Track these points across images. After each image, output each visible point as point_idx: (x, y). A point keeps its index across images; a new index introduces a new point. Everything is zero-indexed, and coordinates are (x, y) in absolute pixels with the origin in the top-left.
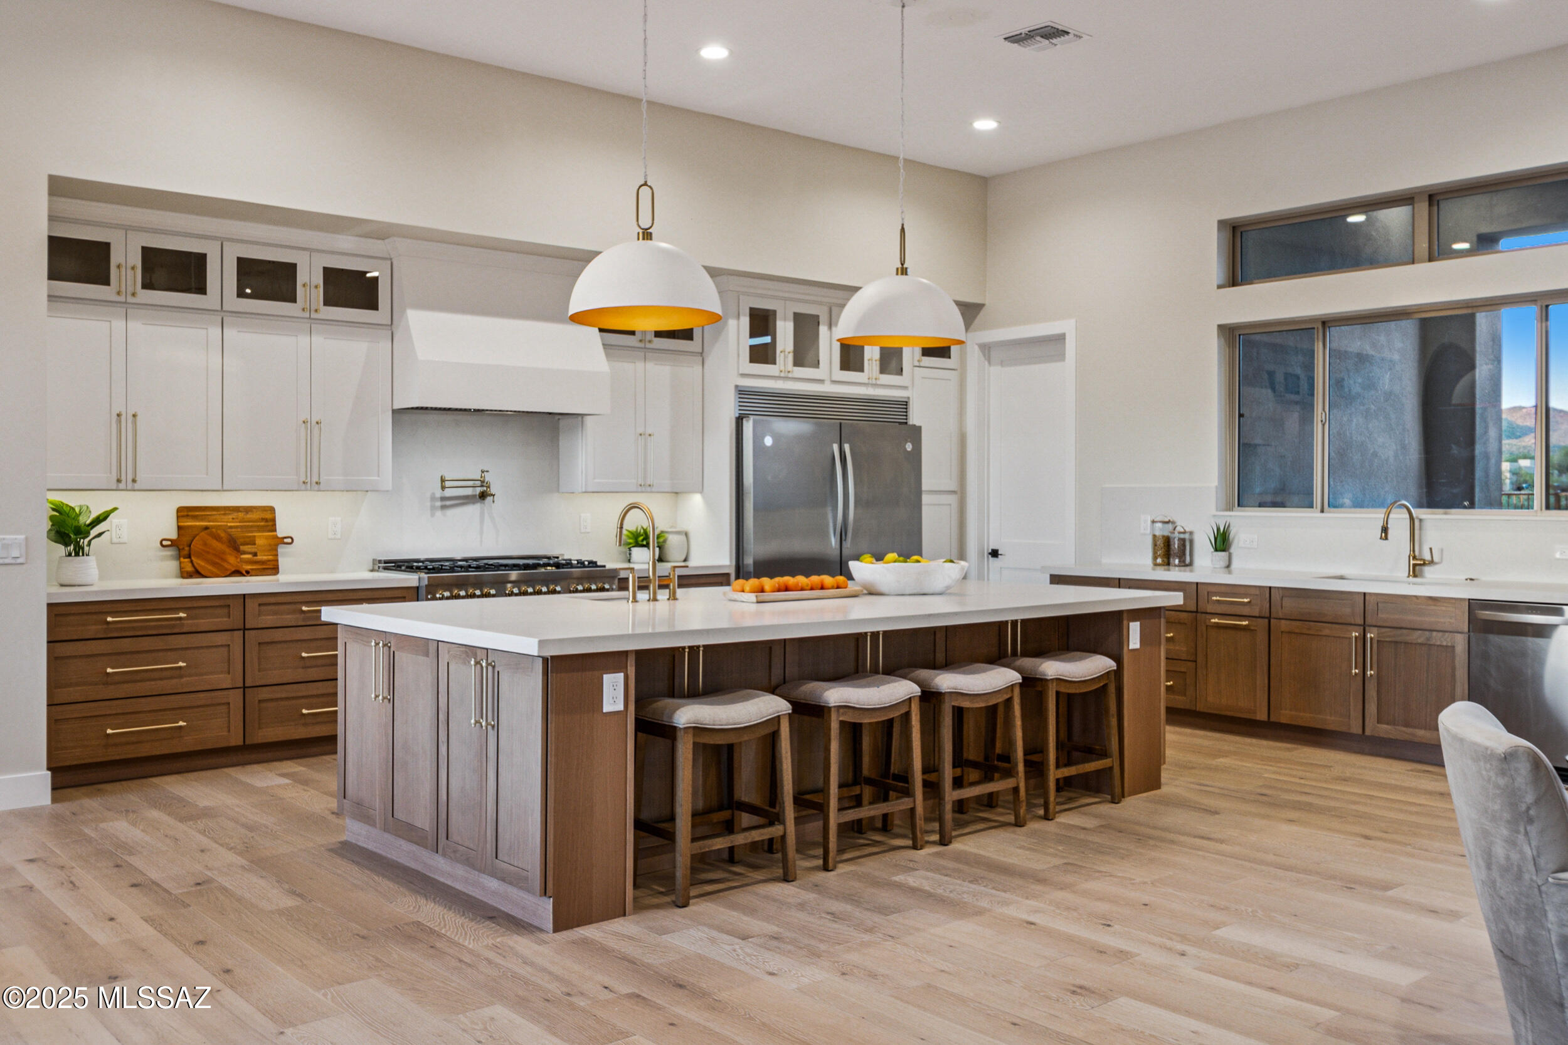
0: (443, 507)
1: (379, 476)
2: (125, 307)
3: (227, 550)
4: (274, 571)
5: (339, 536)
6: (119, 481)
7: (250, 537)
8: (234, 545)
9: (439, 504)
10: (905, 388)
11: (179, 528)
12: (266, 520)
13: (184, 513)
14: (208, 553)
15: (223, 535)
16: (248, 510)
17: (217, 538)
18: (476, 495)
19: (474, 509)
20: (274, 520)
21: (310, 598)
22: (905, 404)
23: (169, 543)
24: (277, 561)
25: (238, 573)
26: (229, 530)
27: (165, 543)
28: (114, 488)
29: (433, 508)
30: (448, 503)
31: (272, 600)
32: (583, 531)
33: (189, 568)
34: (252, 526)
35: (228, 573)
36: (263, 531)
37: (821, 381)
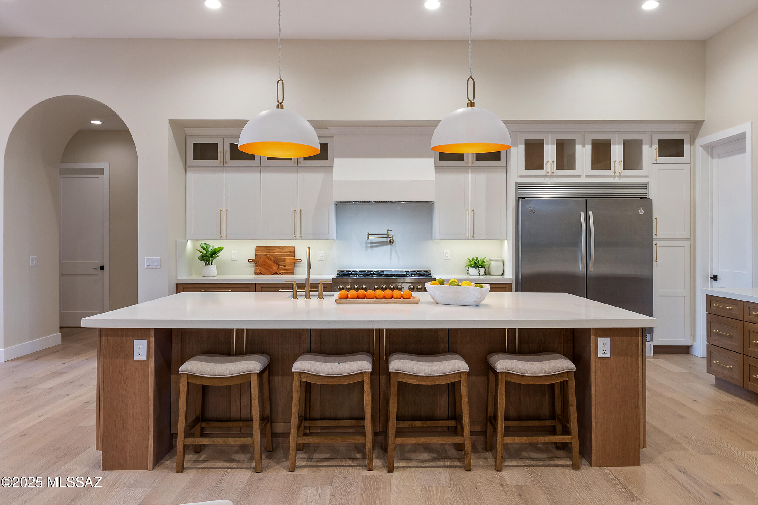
0: (372, 247)
1: (329, 233)
2: (223, 168)
3: (273, 264)
4: (292, 273)
5: (322, 259)
6: (221, 236)
7: (283, 259)
8: (277, 262)
9: (369, 245)
10: (647, 177)
11: (256, 254)
12: (291, 252)
13: (258, 249)
14: (265, 265)
15: (272, 258)
16: (283, 248)
17: (269, 259)
18: (388, 241)
19: (388, 248)
20: (294, 252)
21: (283, 286)
22: (645, 187)
23: (251, 261)
24: (294, 269)
25: (276, 274)
26: (275, 256)
27: (249, 261)
28: (219, 239)
29: (367, 247)
30: (374, 245)
31: (267, 286)
32: (445, 258)
33: (258, 271)
34: (285, 254)
35: (272, 273)
36: (289, 257)
37: (579, 177)
